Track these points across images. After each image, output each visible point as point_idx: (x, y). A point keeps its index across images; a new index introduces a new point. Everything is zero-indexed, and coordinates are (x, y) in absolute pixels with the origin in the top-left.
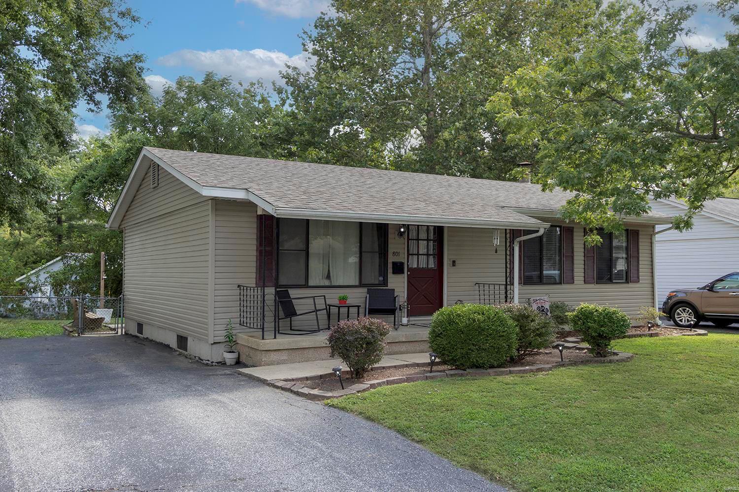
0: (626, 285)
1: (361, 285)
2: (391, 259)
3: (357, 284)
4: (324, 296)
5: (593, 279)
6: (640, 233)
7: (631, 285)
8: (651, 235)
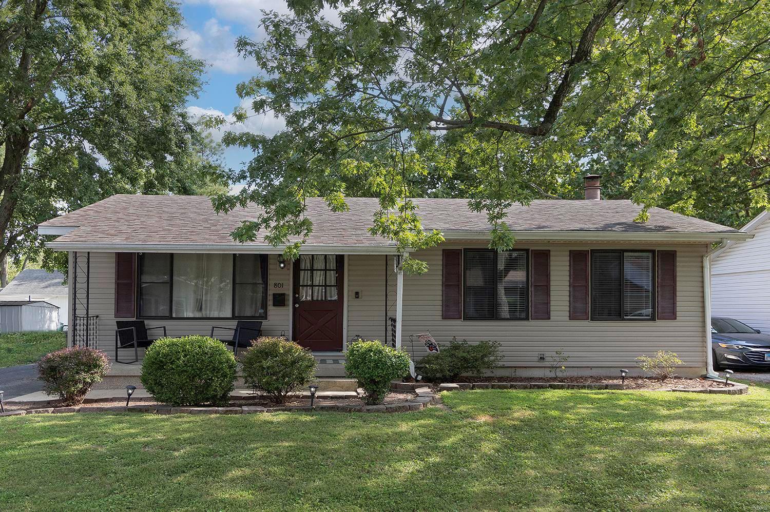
1: (234, 317)
2: (272, 291)
3: (230, 315)
4: (164, 327)
5: (586, 313)
6: (678, 254)
7: (659, 323)
8: (702, 257)
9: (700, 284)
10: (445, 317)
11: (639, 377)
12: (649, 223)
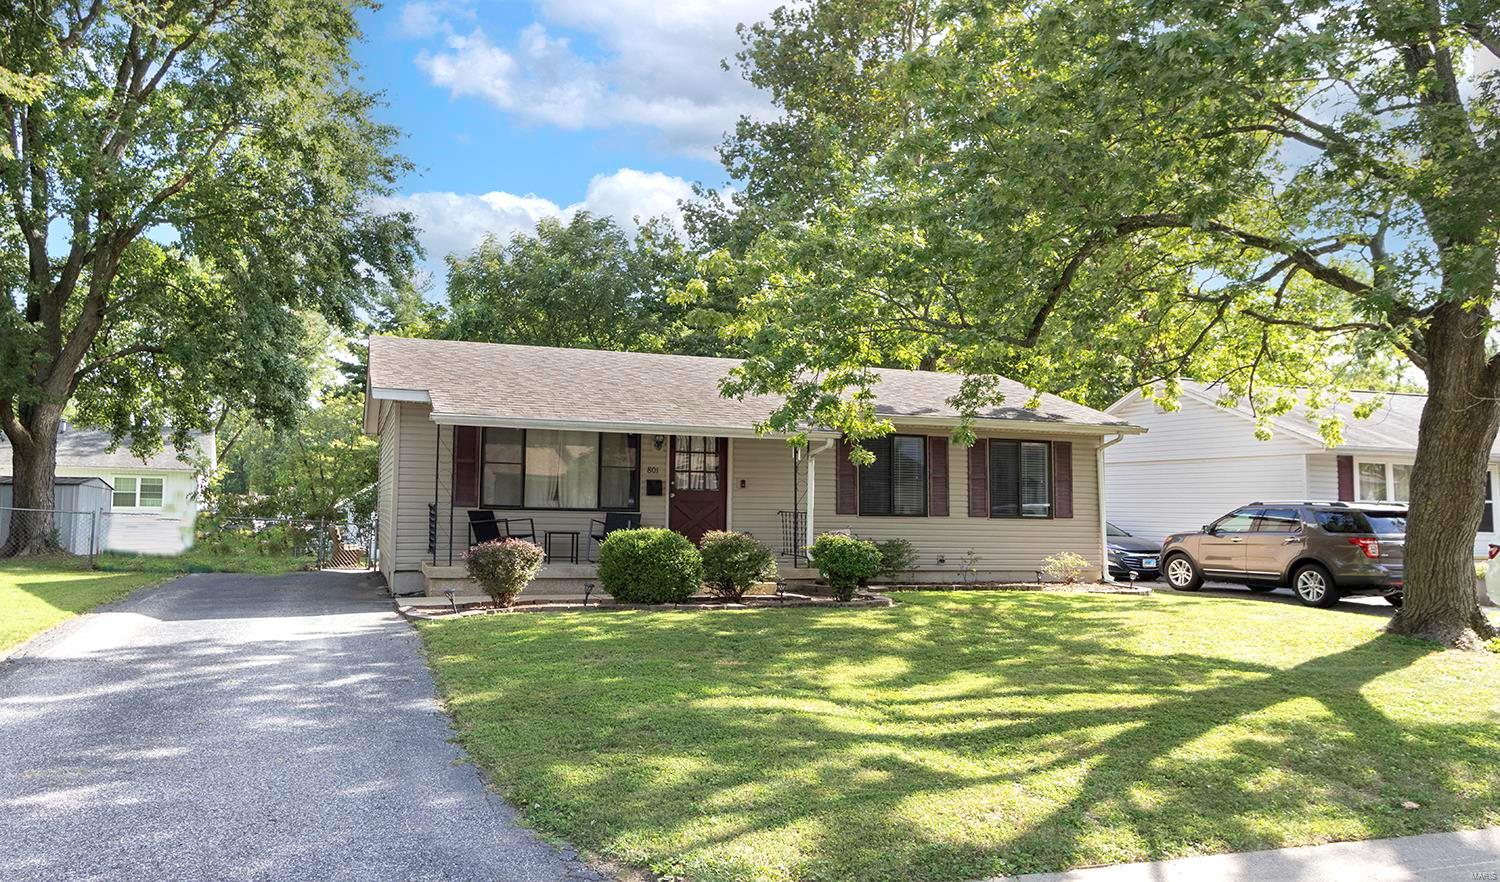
0: (1048, 521)
1: (599, 508)
2: (645, 476)
3: (593, 504)
4: (531, 520)
5: (985, 509)
6: (1073, 446)
7: (1056, 521)
8: (1096, 450)
9: (1094, 485)
10: (839, 512)
11: (1039, 579)
12: (1041, 412)
